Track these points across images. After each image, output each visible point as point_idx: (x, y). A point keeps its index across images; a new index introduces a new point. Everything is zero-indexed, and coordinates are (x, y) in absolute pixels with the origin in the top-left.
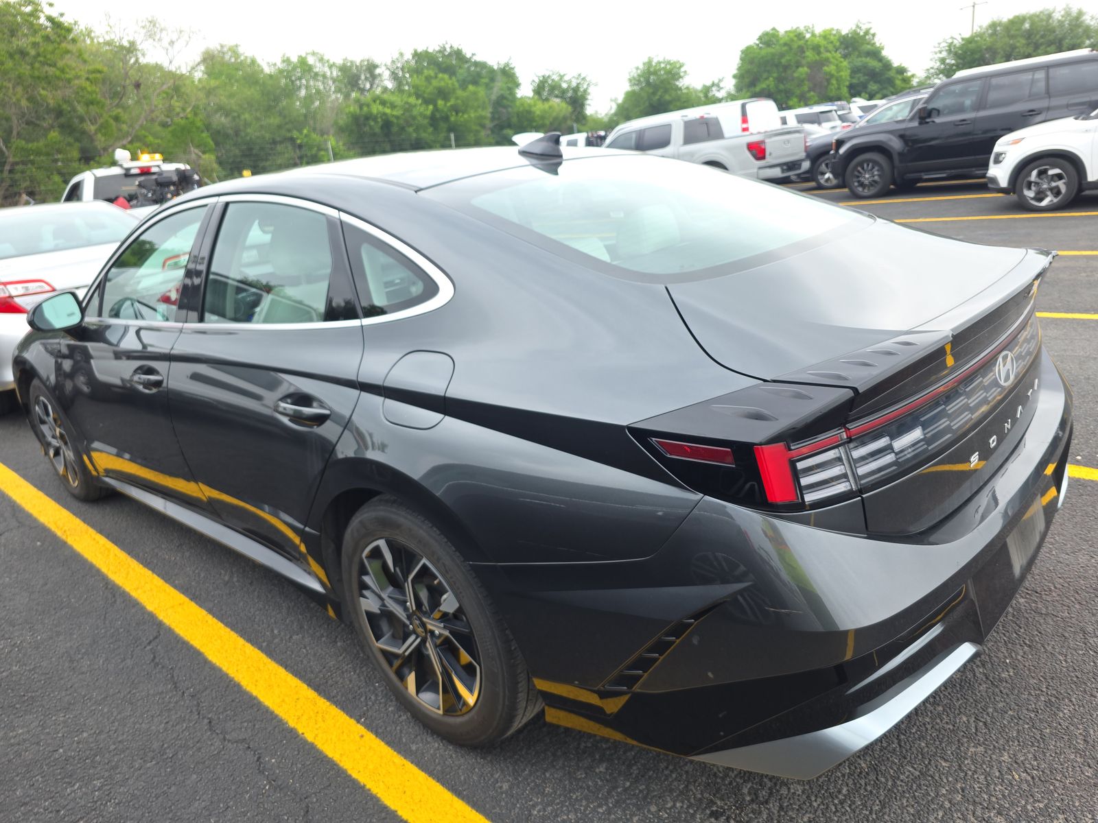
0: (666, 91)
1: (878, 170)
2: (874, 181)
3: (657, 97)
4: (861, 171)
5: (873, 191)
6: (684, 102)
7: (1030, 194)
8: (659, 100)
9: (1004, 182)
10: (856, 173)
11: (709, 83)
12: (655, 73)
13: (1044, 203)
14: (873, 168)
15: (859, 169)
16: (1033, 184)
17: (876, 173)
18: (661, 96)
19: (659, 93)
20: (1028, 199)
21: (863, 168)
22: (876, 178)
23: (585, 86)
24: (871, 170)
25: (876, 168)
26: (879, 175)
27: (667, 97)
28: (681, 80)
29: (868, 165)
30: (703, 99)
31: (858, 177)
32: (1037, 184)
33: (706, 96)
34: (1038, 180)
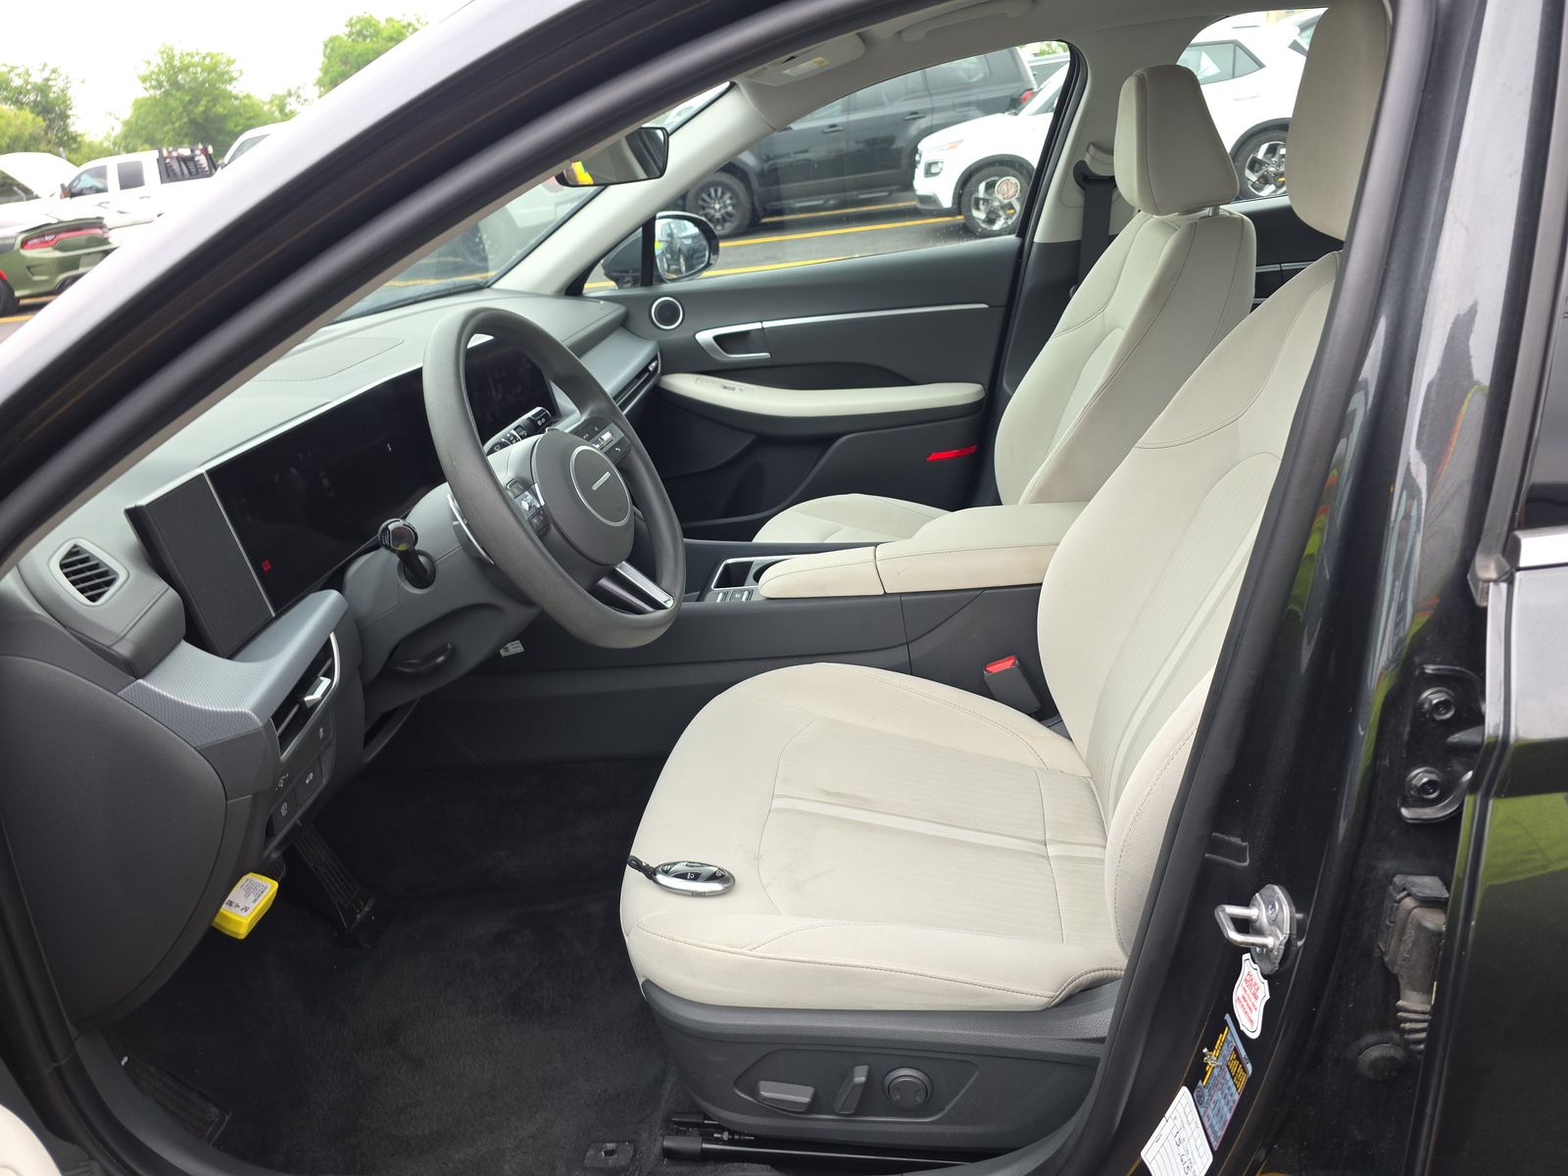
0: (214, 100)
1: (731, 198)
2: (728, 213)
3: (201, 109)
4: (707, 199)
5: (729, 227)
6: (250, 118)
7: (979, 215)
8: (204, 112)
9: (947, 202)
10: (700, 202)
11: (282, 92)
12: (185, 69)
13: (997, 227)
14: (723, 194)
15: (705, 196)
16: (981, 202)
17: (728, 202)
18: (207, 108)
19: (203, 102)
20: (979, 222)
21: (709, 195)
22: (730, 208)
23: (61, 84)
24: (722, 197)
25: (728, 195)
26: (733, 205)
27: (220, 110)
28: (235, 83)
29: (716, 191)
30: (277, 113)
31: (704, 208)
32: (986, 201)
33: (282, 109)
34: (987, 197)
